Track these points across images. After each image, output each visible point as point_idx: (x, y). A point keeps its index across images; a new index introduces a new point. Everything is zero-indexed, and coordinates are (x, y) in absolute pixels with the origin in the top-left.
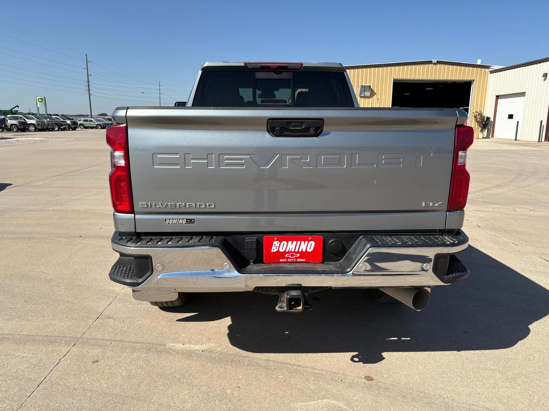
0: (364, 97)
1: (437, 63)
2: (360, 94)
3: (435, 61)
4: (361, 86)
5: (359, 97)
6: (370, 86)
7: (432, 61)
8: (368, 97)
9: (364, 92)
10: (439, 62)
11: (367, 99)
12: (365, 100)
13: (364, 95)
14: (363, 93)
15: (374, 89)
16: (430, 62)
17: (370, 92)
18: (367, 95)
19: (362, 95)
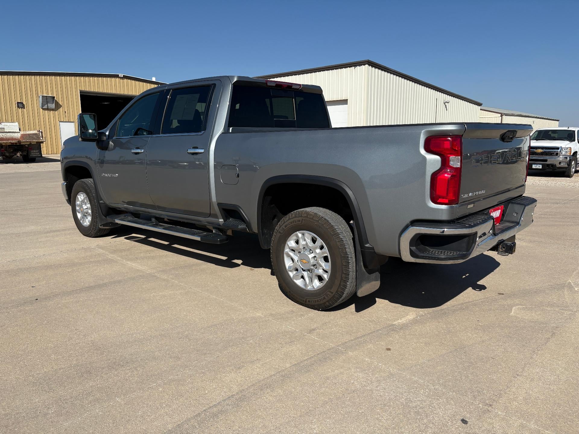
0: (48, 109)
1: (123, 77)
2: (42, 106)
3: (121, 75)
4: (42, 96)
5: (42, 110)
6: (54, 97)
7: (119, 75)
8: (53, 110)
9: (47, 103)
10: (125, 77)
11: (52, 112)
12: (50, 114)
13: (48, 106)
14: (45, 105)
15: (59, 100)
16: (117, 76)
17: (54, 104)
18: (51, 107)
19: (45, 107)
